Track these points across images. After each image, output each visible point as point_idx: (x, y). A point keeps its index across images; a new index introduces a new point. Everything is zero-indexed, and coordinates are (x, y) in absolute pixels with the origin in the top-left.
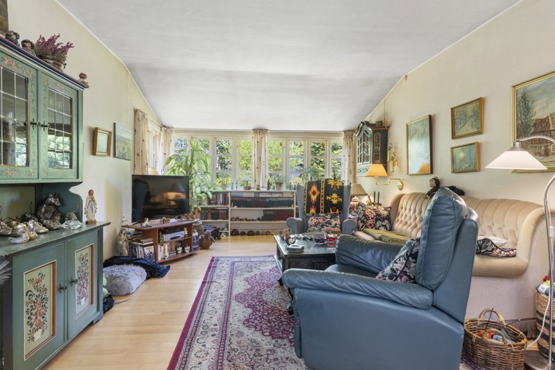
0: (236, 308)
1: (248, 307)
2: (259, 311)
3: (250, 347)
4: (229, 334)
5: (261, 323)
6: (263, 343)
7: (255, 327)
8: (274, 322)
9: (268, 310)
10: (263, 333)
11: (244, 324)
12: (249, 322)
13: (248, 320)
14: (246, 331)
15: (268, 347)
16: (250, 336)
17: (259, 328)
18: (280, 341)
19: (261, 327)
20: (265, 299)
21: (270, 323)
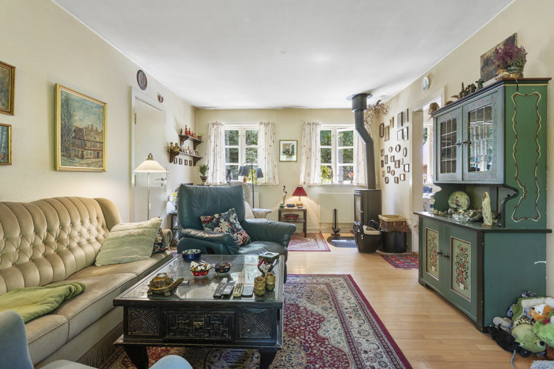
0: (338, 339)
1: (324, 339)
2: (310, 332)
3: (315, 300)
4: (334, 308)
5: (308, 318)
6: (305, 302)
7: (312, 314)
8: (295, 318)
9: (300, 332)
10: (305, 309)
11: (323, 317)
12: (319, 319)
13: (320, 321)
14: (320, 311)
15: (301, 299)
16: (316, 307)
17: (309, 313)
18: (293, 302)
19: (307, 314)
20: (303, 354)
21: (298, 317)
